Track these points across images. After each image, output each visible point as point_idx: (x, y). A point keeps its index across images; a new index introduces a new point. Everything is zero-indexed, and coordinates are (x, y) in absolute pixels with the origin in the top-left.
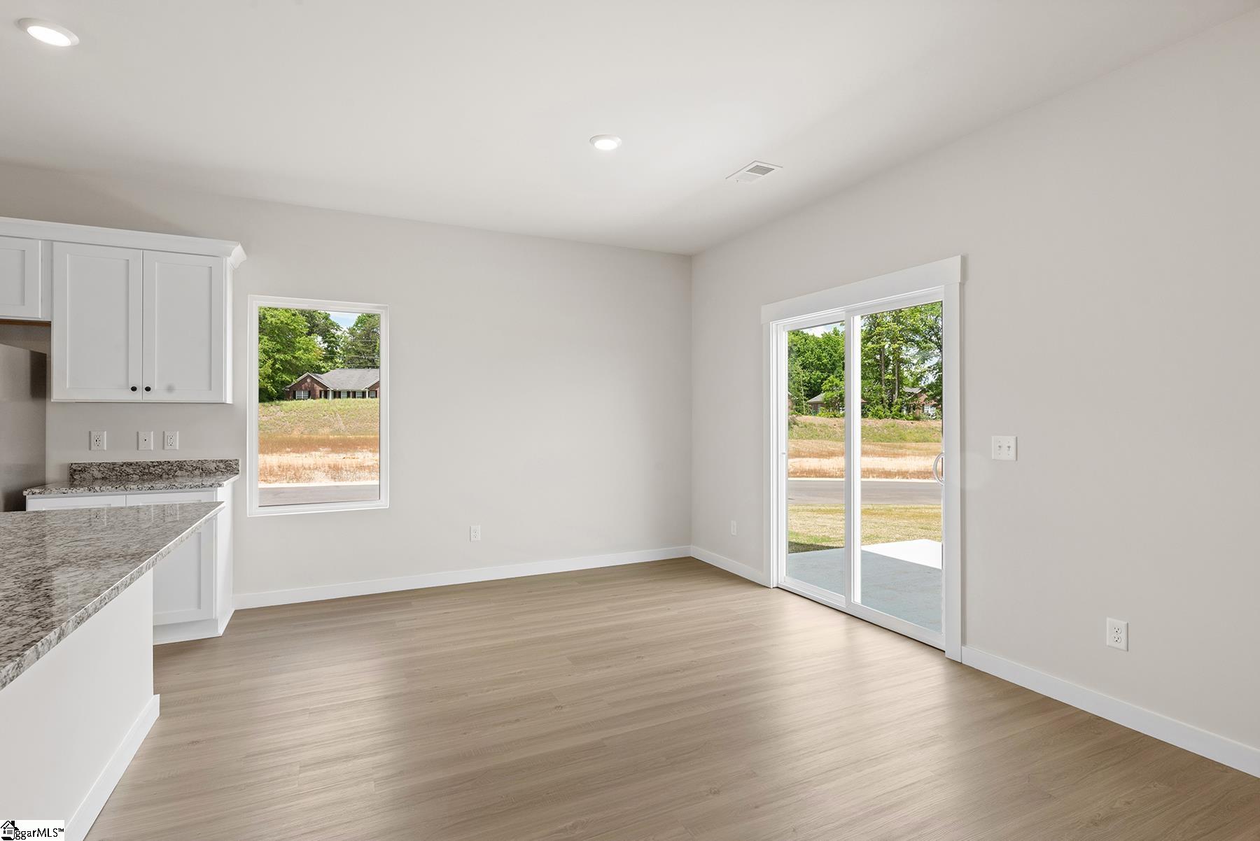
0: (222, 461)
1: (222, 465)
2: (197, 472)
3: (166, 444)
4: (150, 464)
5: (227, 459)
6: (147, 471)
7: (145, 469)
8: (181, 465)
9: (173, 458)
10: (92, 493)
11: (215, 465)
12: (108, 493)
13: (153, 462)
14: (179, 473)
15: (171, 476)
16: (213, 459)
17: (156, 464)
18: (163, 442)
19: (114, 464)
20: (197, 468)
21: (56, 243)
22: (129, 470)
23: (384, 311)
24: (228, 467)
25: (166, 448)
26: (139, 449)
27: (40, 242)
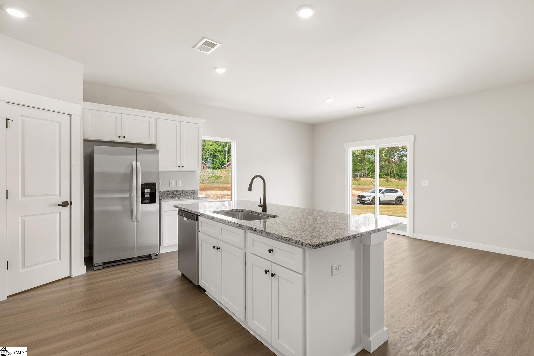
1: (193, 192)
2: (187, 194)
4: (174, 191)
7: (172, 193)
8: (182, 192)
9: (180, 189)
10: (179, 200)
11: (191, 192)
12: (183, 200)
14: (182, 194)
16: (191, 190)
17: (176, 191)
18: (177, 184)
19: (164, 191)
20: (187, 192)
21: (158, 119)
22: (168, 193)
23: (233, 141)
24: (195, 192)
25: (178, 186)
26: (170, 186)
27: (154, 119)
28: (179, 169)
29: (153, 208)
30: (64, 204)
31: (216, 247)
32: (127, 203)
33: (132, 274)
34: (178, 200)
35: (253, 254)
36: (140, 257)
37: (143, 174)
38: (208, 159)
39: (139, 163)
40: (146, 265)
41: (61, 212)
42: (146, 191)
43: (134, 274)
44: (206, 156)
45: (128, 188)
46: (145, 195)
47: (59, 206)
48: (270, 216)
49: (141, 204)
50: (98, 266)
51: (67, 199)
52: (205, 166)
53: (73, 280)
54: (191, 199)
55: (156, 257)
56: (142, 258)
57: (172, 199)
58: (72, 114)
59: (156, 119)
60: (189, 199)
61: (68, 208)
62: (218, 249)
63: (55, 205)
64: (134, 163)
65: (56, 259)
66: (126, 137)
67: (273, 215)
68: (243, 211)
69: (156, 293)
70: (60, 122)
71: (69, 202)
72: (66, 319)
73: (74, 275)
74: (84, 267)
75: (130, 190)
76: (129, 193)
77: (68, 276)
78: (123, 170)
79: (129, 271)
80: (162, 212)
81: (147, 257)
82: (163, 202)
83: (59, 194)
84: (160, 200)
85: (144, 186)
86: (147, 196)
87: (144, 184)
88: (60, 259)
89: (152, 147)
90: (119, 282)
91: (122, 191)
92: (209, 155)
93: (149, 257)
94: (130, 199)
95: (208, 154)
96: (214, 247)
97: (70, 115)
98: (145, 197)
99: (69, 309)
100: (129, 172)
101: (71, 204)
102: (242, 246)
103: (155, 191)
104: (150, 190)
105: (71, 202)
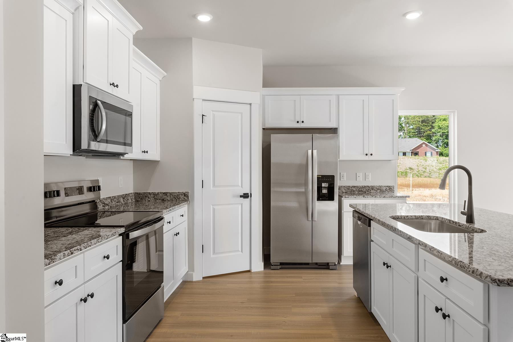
0: (388, 186)
1: (388, 188)
2: (378, 191)
3: (366, 178)
4: (362, 187)
5: (390, 185)
6: (360, 190)
7: (360, 189)
8: (372, 188)
9: (370, 185)
11: (385, 188)
13: (362, 186)
14: (372, 191)
15: (369, 192)
16: (384, 185)
17: (364, 187)
18: (365, 177)
19: (349, 186)
20: (378, 189)
21: (340, 96)
22: (354, 189)
23: (452, 113)
24: (390, 189)
25: (367, 180)
26: (357, 180)
27: (335, 96)
28: (367, 158)
29: (332, 206)
30: (245, 196)
31: (387, 264)
32: (303, 199)
33: (304, 282)
34: (363, 198)
35: (425, 281)
36: (316, 264)
37: (319, 164)
38: (440, 141)
39: (315, 152)
40: (322, 274)
41: (242, 204)
42: (323, 185)
43: (307, 282)
44: (436, 137)
45: (303, 182)
46: (323, 190)
47: (240, 197)
48: (475, 231)
49: (317, 200)
50: (274, 265)
51: (247, 191)
52: (433, 152)
53: (253, 275)
54: (381, 198)
55: (334, 267)
56: (319, 265)
57: (355, 196)
58: (251, 103)
59: (338, 96)
60: (377, 198)
61: (248, 200)
62: (388, 267)
63: (237, 196)
64: (310, 152)
65: (238, 251)
66: (304, 121)
67: (479, 229)
68: (438, 220)
69: (324, 308)
70: (242, 113)
71: (249, 194)
72: (237, 310)
73: (253, 270)
74: (262, 264)
75: (306, 184)
76: (304, 187)
77: (249, 269)
78: (298, 160)
79: (303, 278)
80: (343, 213)
81: (325, 266)
82: (344, 200)
83: (241, 186)
84: (340, 197)
85: (321, 179)
86: (325, 191)
87: (321, 176)
88: (242, 251)
89: (334, 131)
90: (290, 287)
91: (297, 185)
92: (441, 136)
93: (326, 266)
94: (305, 193)
95: (439, 134)
96: (384, 264)
97: (250, 104)
98: (323, 192)
99: (241, 301)
100: (305, 162)
101: (251, 197)
102: (413, 268)
103: (333, 186)
104: (328, 184)
105: (251, 194)
